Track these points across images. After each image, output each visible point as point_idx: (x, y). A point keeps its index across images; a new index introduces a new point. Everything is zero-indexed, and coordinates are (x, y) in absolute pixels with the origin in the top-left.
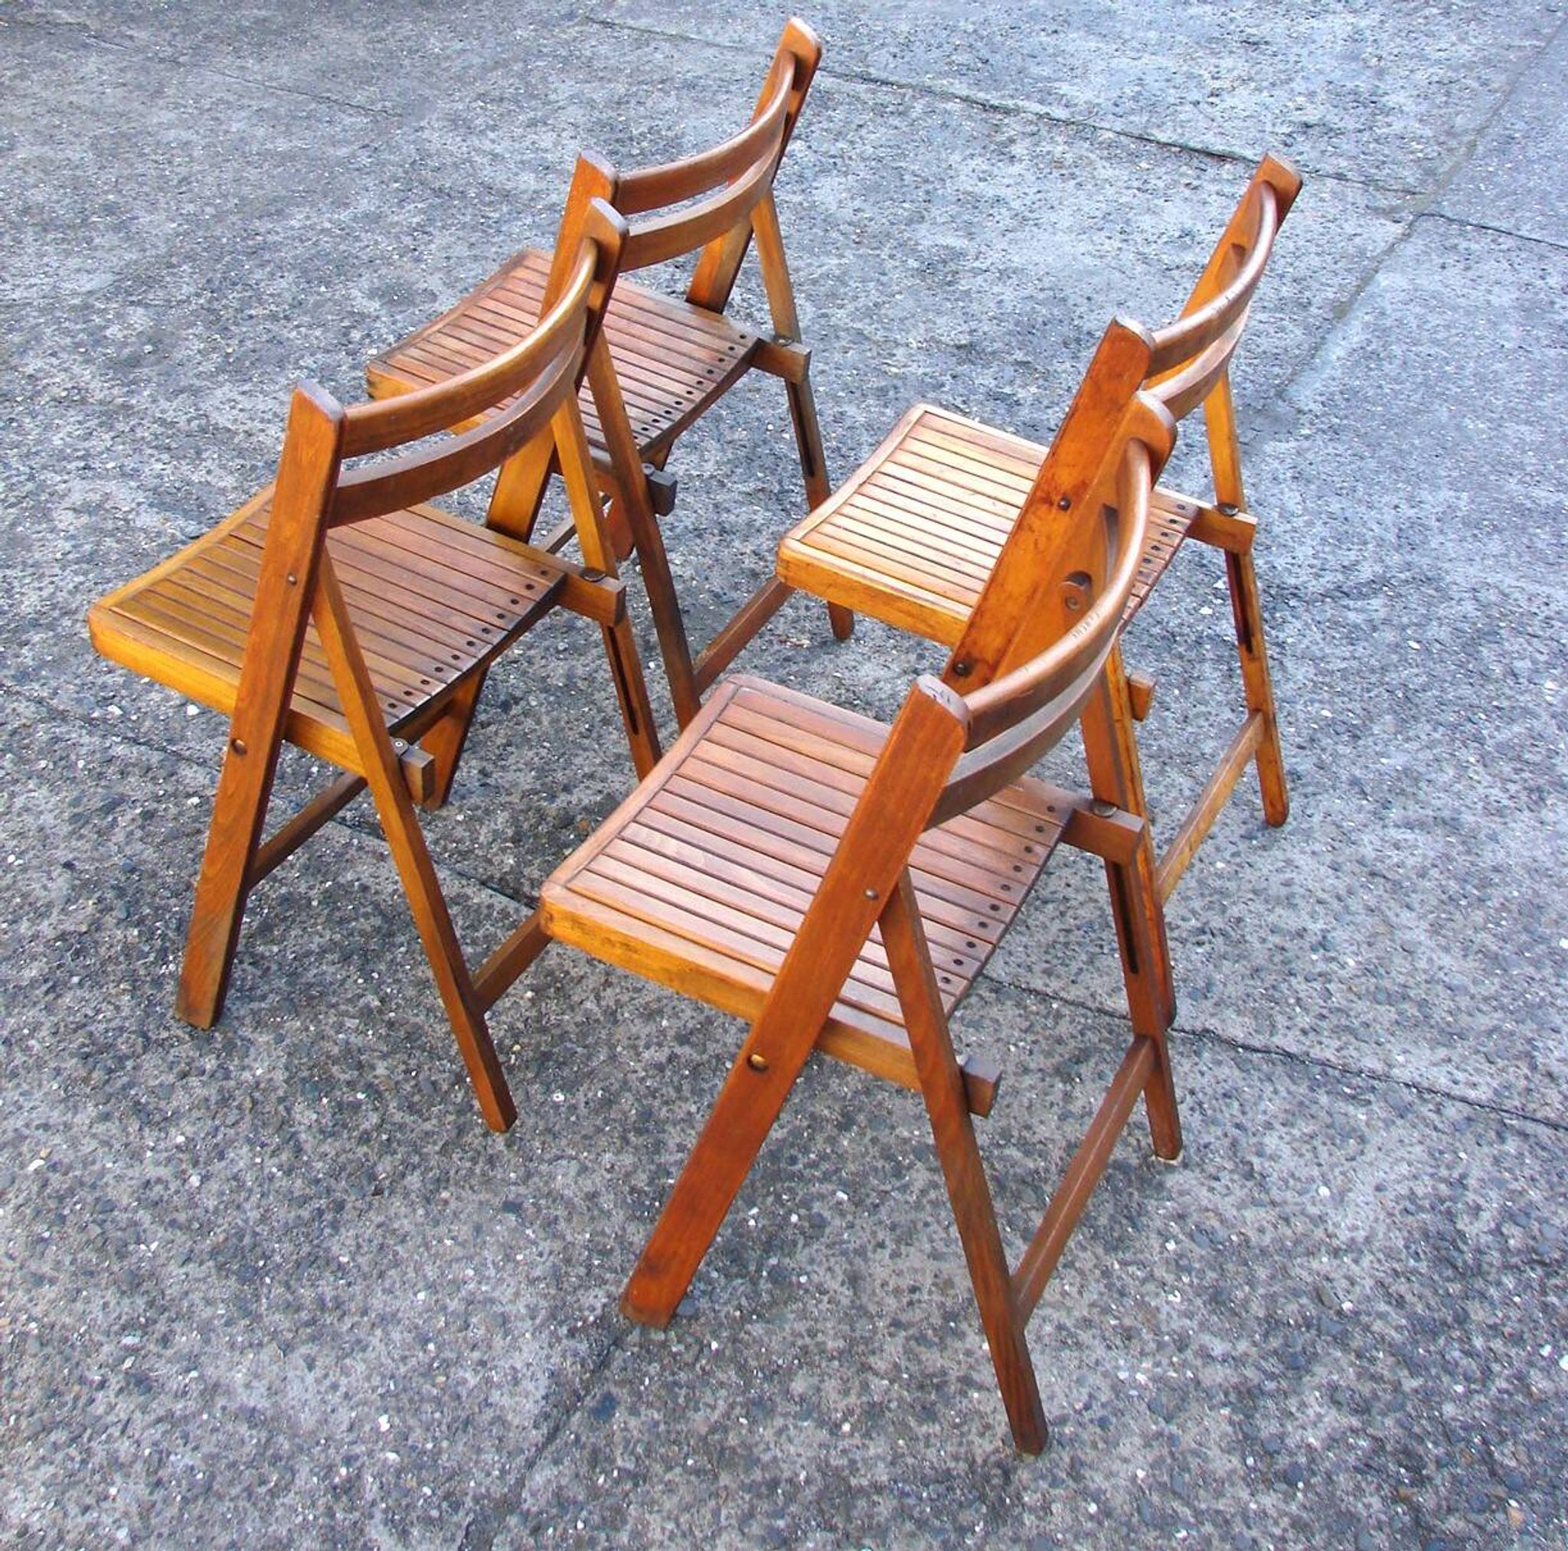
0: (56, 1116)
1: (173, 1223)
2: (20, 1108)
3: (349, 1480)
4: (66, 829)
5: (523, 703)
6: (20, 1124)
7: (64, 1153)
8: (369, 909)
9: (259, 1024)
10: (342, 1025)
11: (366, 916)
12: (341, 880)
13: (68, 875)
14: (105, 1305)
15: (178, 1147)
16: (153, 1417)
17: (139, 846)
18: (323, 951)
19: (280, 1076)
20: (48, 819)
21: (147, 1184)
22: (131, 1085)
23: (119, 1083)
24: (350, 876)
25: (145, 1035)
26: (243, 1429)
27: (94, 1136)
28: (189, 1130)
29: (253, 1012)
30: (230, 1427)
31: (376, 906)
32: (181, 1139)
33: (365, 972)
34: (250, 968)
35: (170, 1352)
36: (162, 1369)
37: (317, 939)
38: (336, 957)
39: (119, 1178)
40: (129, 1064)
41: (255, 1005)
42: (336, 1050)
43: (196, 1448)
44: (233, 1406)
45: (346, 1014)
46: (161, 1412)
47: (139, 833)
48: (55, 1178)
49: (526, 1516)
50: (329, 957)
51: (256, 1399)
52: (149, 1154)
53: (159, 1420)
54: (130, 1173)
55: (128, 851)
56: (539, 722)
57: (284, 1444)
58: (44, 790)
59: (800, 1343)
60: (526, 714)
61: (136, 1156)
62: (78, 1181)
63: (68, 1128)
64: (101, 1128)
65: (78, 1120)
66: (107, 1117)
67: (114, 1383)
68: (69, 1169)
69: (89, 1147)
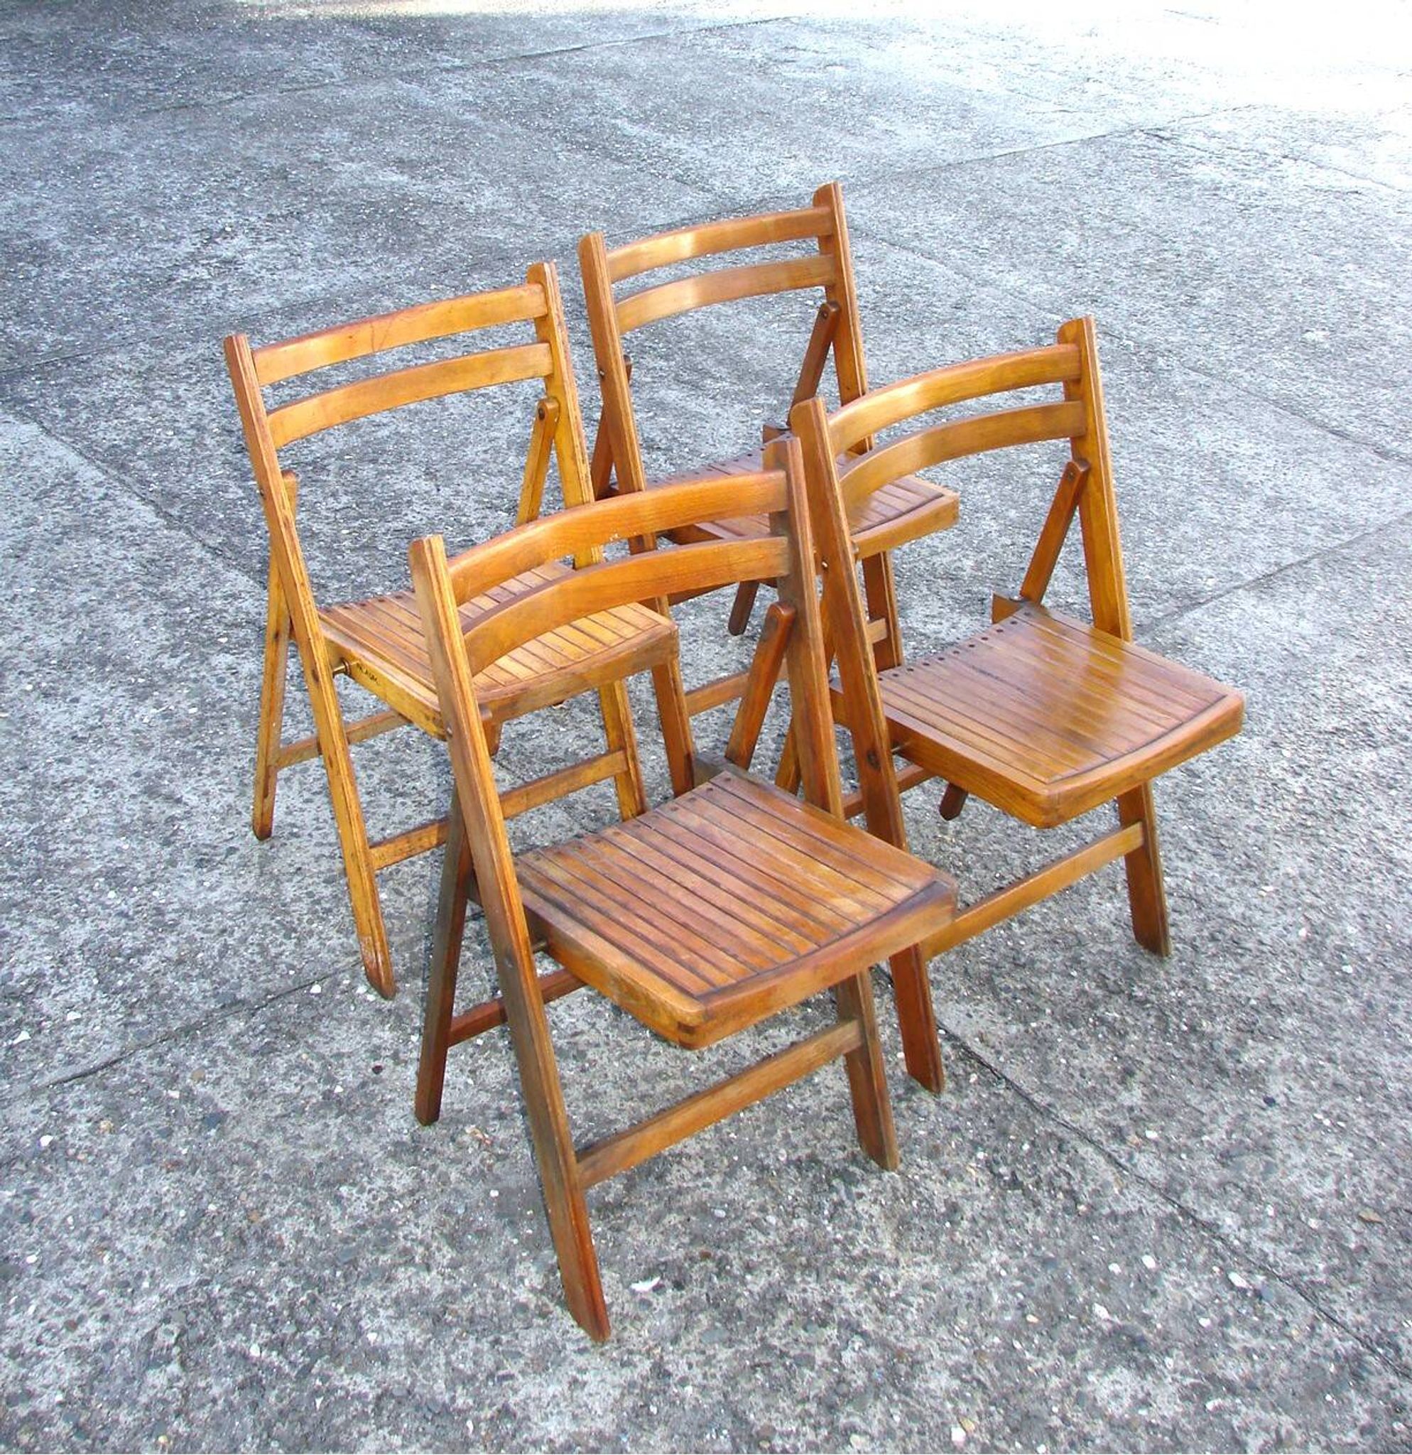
0: (1258, 916)
1: (1173, 836)
4: (1278, 1141)
5: (794, 1157)
7: (1250, 893)
8: (1004, 995)
9: (1106, 934)
10: (1043, 919)
11: (1007, 990)
12: (1022, 1028)
13: (1271, 1094)
17: (1204, 1108)
18: (1048, 973)
19: (1094, 899)
20: (1298, 1158)
21: (1190, 860)
23: (1213, 923)
24: (1013, 1029)
25: (1195, 948)
27: (1228, 896)
29: (1110, 943)
31: (996, 996)
33: (1016, 950)
34: (1110, 976)
37: (1051, 983)
38: (1038, 965)
39: (1209, 868)
40: (1206, 933)
41: (1107, 949)
42: (1050, 904)
45: (1038, 924)
47: (1205, 1119)
50: (1044, 967)
52: (1190, 876)
54: (1202, 869)
55: (1215, 1105)
56: (786, 1136)
58: (1306, 1193)
60: (795, 1147)
61: (1199, 878)
62: (1237, 873)
63: (1248, 907)
64: (1224, 900)
65: (1241, 910)
66: (1220, 905)
67: (1207, 775)
68: (1244, 881)
69: (1233, 891)
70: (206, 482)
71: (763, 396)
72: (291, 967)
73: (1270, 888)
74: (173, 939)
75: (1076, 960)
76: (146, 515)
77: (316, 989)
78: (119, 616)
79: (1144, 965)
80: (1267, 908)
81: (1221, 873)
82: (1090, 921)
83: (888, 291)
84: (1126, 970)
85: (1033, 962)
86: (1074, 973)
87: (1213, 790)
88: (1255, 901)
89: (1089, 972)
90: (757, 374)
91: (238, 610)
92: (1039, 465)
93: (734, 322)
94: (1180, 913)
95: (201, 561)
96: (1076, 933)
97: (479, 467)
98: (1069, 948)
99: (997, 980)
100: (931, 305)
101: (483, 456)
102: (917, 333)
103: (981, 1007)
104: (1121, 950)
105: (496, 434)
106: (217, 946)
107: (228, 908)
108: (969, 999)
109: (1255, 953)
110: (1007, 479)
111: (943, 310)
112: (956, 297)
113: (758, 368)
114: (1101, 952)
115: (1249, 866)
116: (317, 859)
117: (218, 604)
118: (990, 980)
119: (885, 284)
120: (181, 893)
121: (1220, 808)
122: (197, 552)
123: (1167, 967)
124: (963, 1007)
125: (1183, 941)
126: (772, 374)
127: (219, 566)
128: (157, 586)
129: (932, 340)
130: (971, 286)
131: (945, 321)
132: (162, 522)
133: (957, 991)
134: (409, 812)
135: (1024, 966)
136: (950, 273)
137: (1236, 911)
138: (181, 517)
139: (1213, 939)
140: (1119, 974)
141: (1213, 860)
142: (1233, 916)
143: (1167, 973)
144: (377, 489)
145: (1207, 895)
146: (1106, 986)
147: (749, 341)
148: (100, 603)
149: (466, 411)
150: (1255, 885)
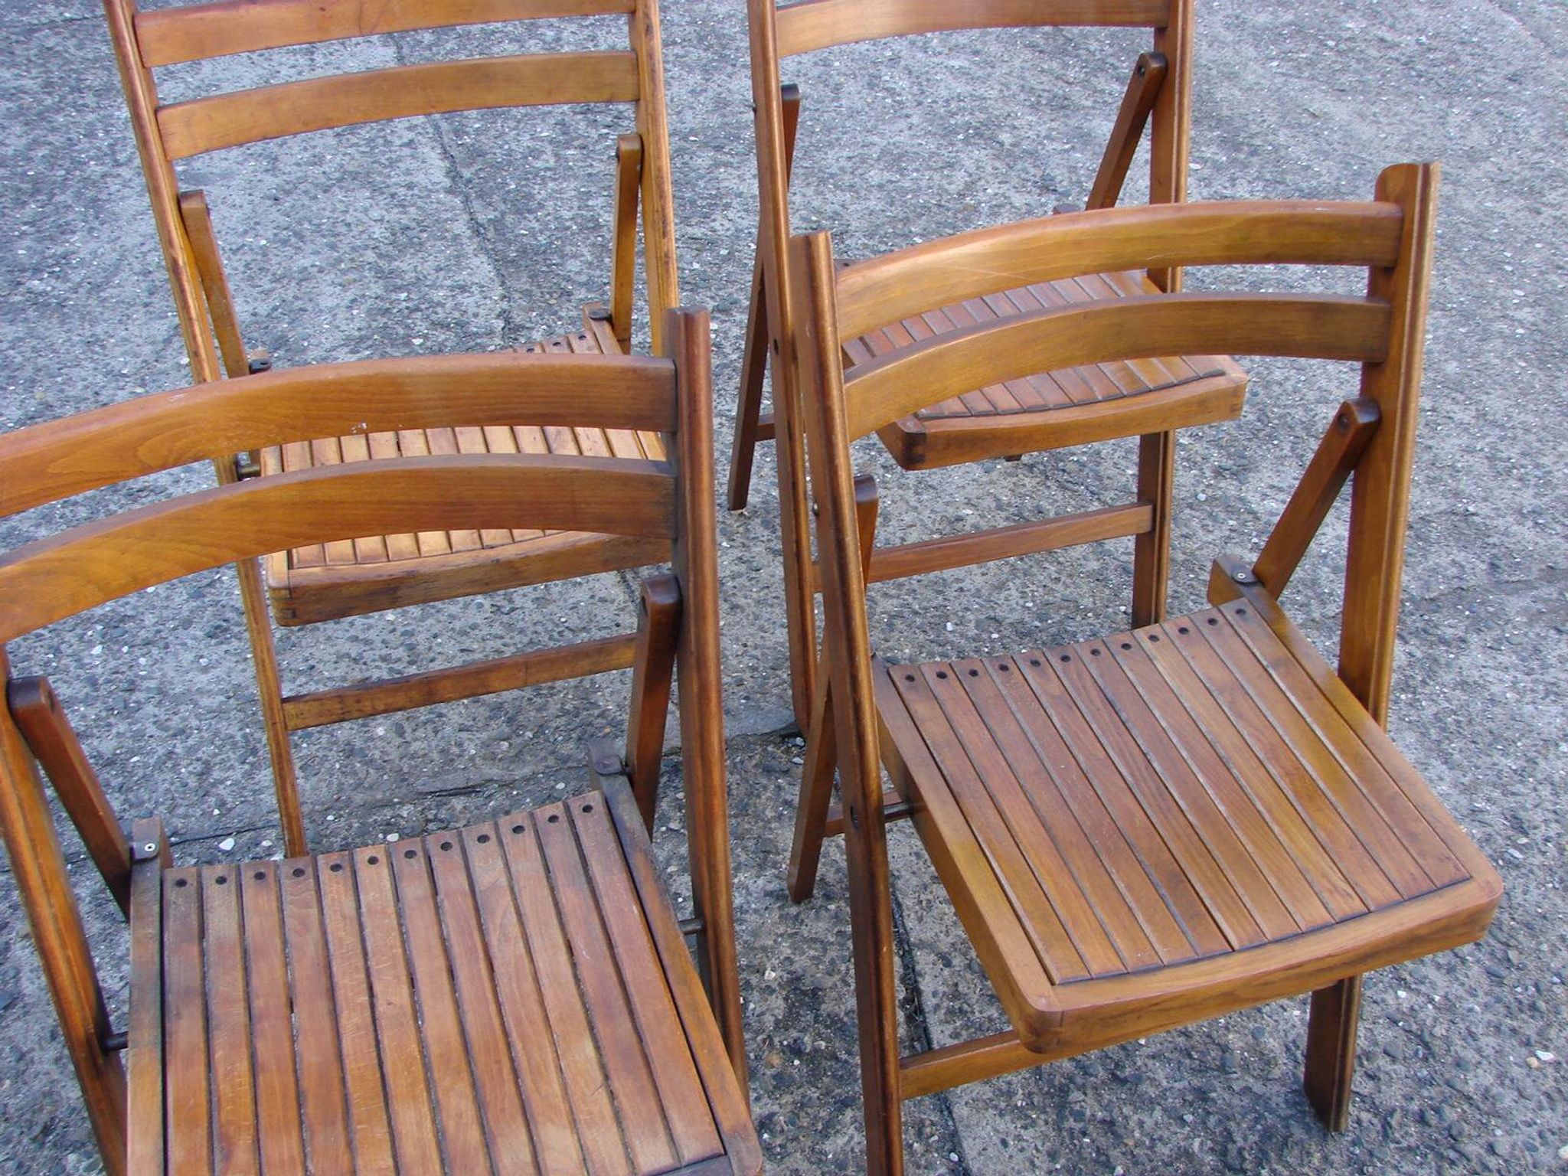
0: (1508, 1098)
2: (1541, 1135)
3: (1403, 690)
6: (1548, 1114)
8: (1071, 1123)
9: (1268, 1062)
11: (1080, 1115)
14: (1525, 893)
15: (1408, 988)
16: (1519, 798)
18: (1152, 1104)
22: (1423, 1082)
23: (1433, 1091)
25: (1386, 1126)
26: (1457, 756)
27: (1479, 1051)
28: (1389, 998)
29: (1267, 1080)
30: (1465, 763)
31: (1060, 1121)
32: (1402, 994)
34: (1238, 1138)
35: (1489, 830)
36: (1499, 823)
37: (1149, 1123)
38: (1146, 1087)
39: (1473, 993)
40: (1415, 1106)
41: (1258, 1087)
43: (1495, 764)
44: (1458, 773)
46: (1511, 799)
48: (1530, 1029)
49: (1308, 613)
50: (1152, 1092)
51: (1438, 767)
52: (1437, 998)
53: (1513, 794)
54: (1461, 992)
57: (1433, 733)
59: (1069, 581)
61: (1449, 1006)
62: (1510, 1014)
63: (1501, 1077)
64: (1470, 1055)
65: (1489, 1080)
66: (1459, 1064)
67: (1538, 835)
68: (1514, 1031)
69: (1489, 1042)
70: (526, 141)
71: (1214, 149)
72: (222, 804)
73: (1547, 1056)
74: (122, 727)
75: (1202, 1095)
76: (436, 170)
77: (228, 844)
78: (330, 290)
79: (1298, 1133)
80: (1530, 1090)
81: (1486, 1007)
82: (1256, 1034)
83: (1435, 44)
84: (1267, 1135)
85: (1138, 1079)
86: (1189, 1118)
87: (1538, 860)
88: (1516, 1072)
89: (1212, 1120)
90: (1219, 121)
91: (457, 307)
92: (1518, 307)
93: (1228, 53)
94: (1394, 1059)
95: (456, 237)
96: (1224, 1049)
97: (832, 176)
98: (1202, 1069)
99: (1076, 1095)
100: (1481, 70)
101: (843, 163)
102: (1444, 104)
103: (1027, 1135)
104: (1277, 1094)
105: (876, 139)
106: (161, 751)
107: (205, 701)
108: (1020, 1113)
109: (1475, 1164)
110: (1466, 317)
111: (1491, 79)
112: (1517, 65)
113: (1225, 112)
114: (1247, 1090)
115: (1533, 1007)
116: (340, 657)
117: (439, 295)
118: (1064, 1091)
119: (1436, 35)
120: (169, 667)
121: (1534, 895)
122: (461, 227)
123: (1331, 1146)
124: (1005, 1124)
125: (1374, 1108)
126: (1238, 123)
127: (470, 247)
128: (391, 259)
129: (1458, 114)
130: (1544, 55)
131: (1488, 94)
132: (447, 182)
133: (1010, 1094)
134: (478, 619)
135: (1123, 1082)
136: (1525, 35)
137: (1476, 1081)
138: (470, 181)
139: (1421, 1119)
140: (1253, 1138)
141: (1484, 980)
142: (1470, 1088)
143: (1325, 1159)
144: (701, 183)
145: (1447, 1041)
146: (1224, 1152)
147: (1232, 77)
148: (321, 271)
149: (859, 105)
150: (1527, 1043)
